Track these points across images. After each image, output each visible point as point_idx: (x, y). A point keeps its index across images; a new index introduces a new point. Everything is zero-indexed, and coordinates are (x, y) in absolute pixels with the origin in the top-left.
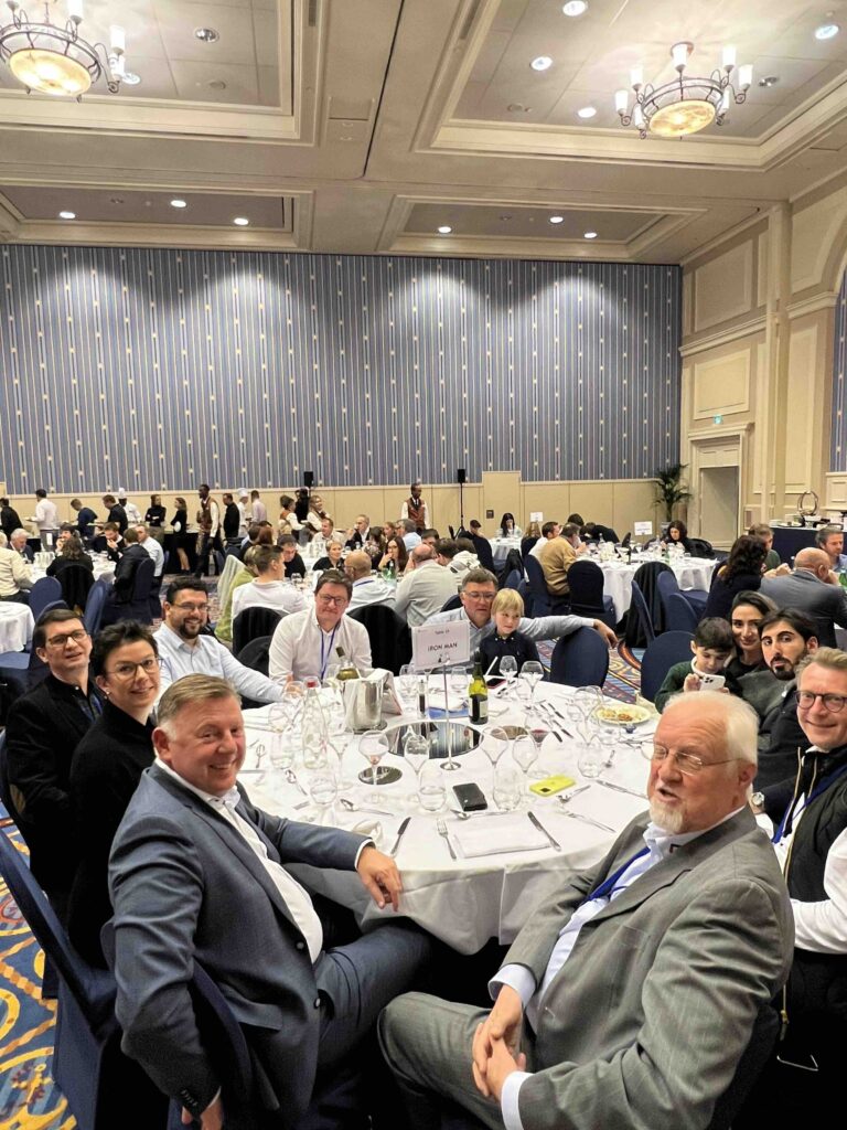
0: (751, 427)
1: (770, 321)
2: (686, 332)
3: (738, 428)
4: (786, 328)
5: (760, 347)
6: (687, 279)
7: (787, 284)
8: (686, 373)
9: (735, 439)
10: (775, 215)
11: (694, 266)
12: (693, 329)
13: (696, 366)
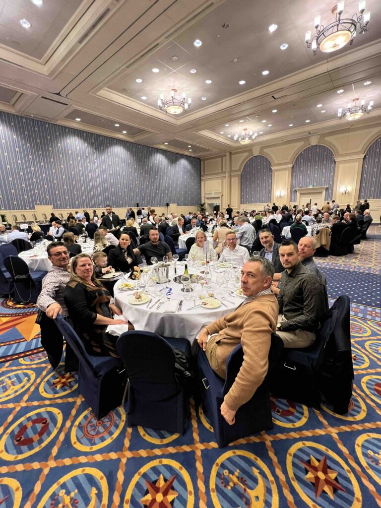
0: (222, 195)
1: (227, 175)
2: (202, 174)
3: (220, 195)
4: (230, 177)
5: (224, 180)
6: (202, 163)
7: (231, 169)
8: (202, 183)
9: (219, 198)
10: (228, 154)
11: (204, 160)
12: (204, 173)
13: (206, 182)
